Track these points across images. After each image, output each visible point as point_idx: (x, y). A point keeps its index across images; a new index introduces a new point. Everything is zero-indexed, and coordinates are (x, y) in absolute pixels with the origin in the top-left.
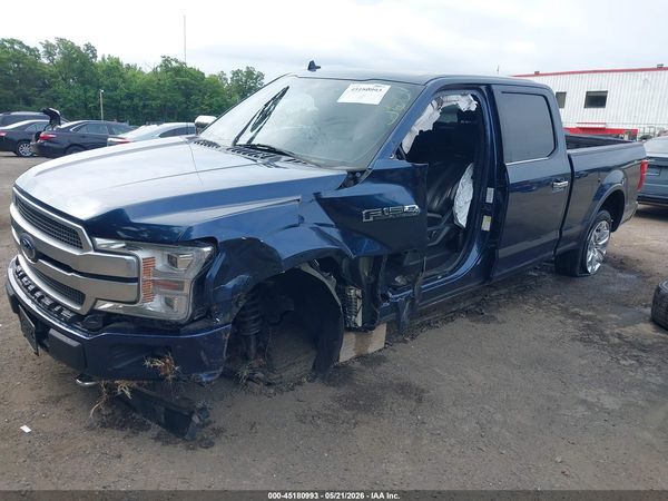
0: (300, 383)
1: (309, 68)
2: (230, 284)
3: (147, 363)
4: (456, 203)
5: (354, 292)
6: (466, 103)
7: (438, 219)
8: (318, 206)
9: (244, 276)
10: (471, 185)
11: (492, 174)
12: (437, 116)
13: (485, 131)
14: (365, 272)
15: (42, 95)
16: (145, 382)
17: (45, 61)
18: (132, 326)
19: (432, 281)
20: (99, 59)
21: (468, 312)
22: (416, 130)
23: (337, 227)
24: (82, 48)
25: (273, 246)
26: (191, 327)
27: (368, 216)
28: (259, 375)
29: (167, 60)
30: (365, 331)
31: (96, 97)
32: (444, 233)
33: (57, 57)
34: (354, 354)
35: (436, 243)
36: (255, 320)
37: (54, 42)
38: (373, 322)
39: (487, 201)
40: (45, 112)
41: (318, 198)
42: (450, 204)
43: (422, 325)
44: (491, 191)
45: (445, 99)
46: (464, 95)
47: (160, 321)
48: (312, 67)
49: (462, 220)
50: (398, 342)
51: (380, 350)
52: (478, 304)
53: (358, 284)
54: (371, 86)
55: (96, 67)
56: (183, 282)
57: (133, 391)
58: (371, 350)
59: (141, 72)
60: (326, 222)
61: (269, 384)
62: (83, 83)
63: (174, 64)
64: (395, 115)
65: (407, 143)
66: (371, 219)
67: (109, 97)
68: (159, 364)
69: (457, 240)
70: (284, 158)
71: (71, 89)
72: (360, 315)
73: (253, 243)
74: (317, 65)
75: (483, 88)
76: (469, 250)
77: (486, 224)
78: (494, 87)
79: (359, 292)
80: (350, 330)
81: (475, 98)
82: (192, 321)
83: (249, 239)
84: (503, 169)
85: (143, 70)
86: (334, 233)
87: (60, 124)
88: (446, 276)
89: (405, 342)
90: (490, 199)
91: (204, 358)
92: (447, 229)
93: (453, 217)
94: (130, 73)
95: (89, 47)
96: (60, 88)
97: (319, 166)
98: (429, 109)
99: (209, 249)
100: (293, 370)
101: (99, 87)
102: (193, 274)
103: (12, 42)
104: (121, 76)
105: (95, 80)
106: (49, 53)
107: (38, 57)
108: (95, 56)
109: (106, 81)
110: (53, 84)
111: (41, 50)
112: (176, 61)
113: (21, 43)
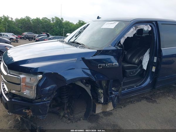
0: (80, 120)
1: (97, 18)
2: (48, 88)
3: (24, 111)
4: (143, 62)
5: (100, 91)
6: (147, 28)
7: (136, 67)
8: (83, 62)
9: (54, 86)
10: (149, 56)
11: (156, 52)
12: (135, 32)
13: (154, 37)
14: (104, 84)
15: (51, 30)
16: (25, 116)
17: (52, 22)
18: (20, 98)
19: (130, 88)
20: (64, 21)
21: (147, 99)
22: (126, 36)
23: (90, 69)
24: (60, 19)
25: (63, 76)
26: (36, 101)
27: (100, 66)
28: (67, 116)
29: (80, 21)
30: (104, 104)
31: (63, 31)
32: (138, 71)
33: (55, 21)
34: (101, 111)
35: (135, 75)
36: (67, 98)
37: (54, 18)
38: (107, 102)
39: (154, 61)
40: (46, 34)
41: (83, 59)
42: (141, 62)
43: (128, 102)
44: (155, 58)
45: (139, 26)
46: (147, 25)
47: (26, 98)
48: (98, 18)
49: (145, 67)
50: (119, 108)
51: (111, 110)
52: (151, 96)
53: (102, 89)
54: (112, 22)
55: (63, 23)
56: (32, 86)
57: (21, 118)
58: (108, 110)
59: (73, 24)
60: (86, 68)
61: (69, 119)
62: (60, 27)
63: (82, 22)
64: (118, 32)
65: (122, 41)
66: (101, 67)
67: (66, 31)
68: (27, 111)
69: (143, 74)
70: (80, 46)
71: (57, 29)
72: (102, 99)
73: (56, 74)
74: (100, 17)
75: (154, 23)
76: (147, 78)
77: (154, 69)
78: (158, 22)
79: (102, 91)
80: (100, 103)
81: (151, 26)
82: (36, 99)
83: (54, 73)
84: (160, 51)
85: (74, 24)
86: (89, 72)
87: (49, 37)
88: (138, 86)
89: (121, 108)
90: (155, 61)
91: (41, 111)
92: (139, 70)
93: (142, 66)
94: (71, 24)
95: (62, 19)
96: (55, 28)
97: (89, 49)
98: (132, 30)
99: (41, 76)
100: (80, 114)
101: (64, 28)
102: (35, 84)
103: (45, 18)
104: (69, 25)
105: (62, 26)
106: (53, 20)
107: (50, 21)
108: (63, 21)
109: (65, 26)
110: (53, 27)
111: (51, 19)
112: (82, 21)
113: (47, 18)
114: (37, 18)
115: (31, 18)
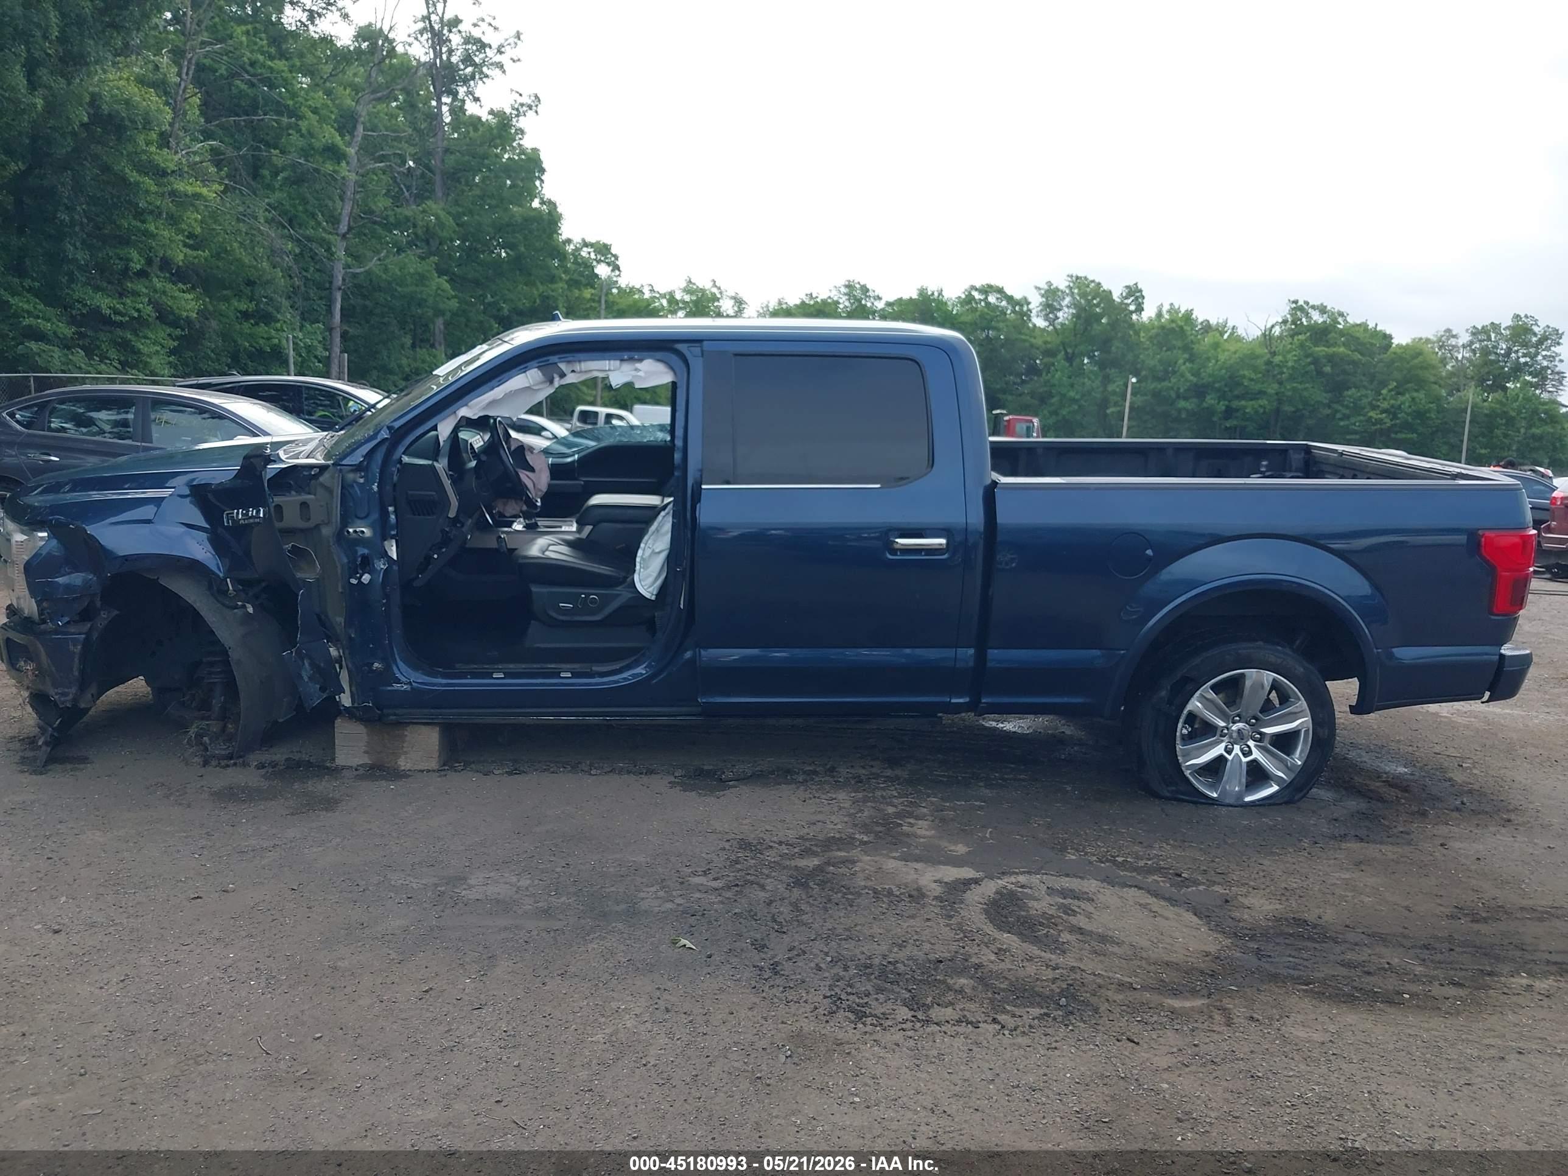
2: (62, 581)
9: (84, 575)
15: (1026, 389)
17: (1040, 323)
20: (1149, 313)
23: (212, 532)
24: (1118, 293)
27: (228, 518)
29: (1300, 309)
31: (1121, 394)
32: (618, 602)
33: (1064, 315)
34: (366, 760)
35: (599, 618)
37: (1062, 284)
55: (1138, 328)
58: (405, 763)
59: (1235, 338)
60: (198, 524)
62: (1102, 365)
63: (1317, 317)
67: (1148, 394)
71: (1080, 377)
75: (684, 348)
82: (42, 620)
85: (1241, 332)
92: (625, 597)
94: (1208, 340)
95: (1132, 291)
96: (1059, 374)
101: (1131, 372)
103: (987, 290)
104: (1187, 348)
105: (1130, 357)
106: (1050, 307)
107: (1027, 314)
108: (1140, 309)
109: (1151, 359)
110: (1048, 367)
111: (1036, 301)
112: (1323, 310)
113: (1000, 291)
114: (922, 292)
115: (879, 298)
